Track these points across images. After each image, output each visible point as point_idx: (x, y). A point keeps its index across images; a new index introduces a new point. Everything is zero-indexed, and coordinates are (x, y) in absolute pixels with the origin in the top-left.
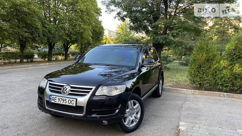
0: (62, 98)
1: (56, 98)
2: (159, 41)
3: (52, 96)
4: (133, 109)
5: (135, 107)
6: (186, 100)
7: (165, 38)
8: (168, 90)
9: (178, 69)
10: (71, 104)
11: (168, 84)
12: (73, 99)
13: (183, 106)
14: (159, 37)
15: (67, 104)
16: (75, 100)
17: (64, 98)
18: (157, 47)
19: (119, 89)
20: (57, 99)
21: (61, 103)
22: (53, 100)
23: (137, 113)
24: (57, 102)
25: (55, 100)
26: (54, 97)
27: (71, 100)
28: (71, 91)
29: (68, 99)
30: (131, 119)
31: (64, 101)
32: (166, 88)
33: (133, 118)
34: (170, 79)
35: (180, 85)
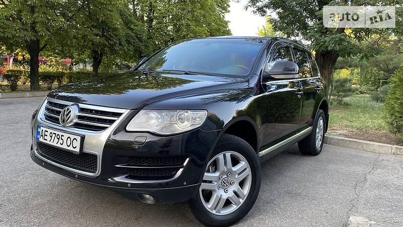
0: (57, 133)
1: (46, 133)
2: (327, 47)
3: (42, 128)
4: (229, 173)
5: (235, 169)
6: (376, 164)
7: (340, 39)
8: (338, 143)
9: (366, 107)
10: (71, 148)
11: (341, 132)
12: (75, 137)
13: (368, 177)
14: (327, 39)
15: (64, 146)
16: (79, 138)
17: (61, 134)
18: (323, 60)
19: (188, 120)
20: (48, 134)
21: (55, 144)
22: (42, 136)
23: (242, 184)
24: (48, 142)
25: (46, 137)
26: (44, 129)
27: (72, 137)
28: (80, 117)
29: (66, 136)
30: (225, 196)
31: (59, 139)
32: (333, 139)
33: (230, 194)
34: (345, 122)
35: (366, 135)
